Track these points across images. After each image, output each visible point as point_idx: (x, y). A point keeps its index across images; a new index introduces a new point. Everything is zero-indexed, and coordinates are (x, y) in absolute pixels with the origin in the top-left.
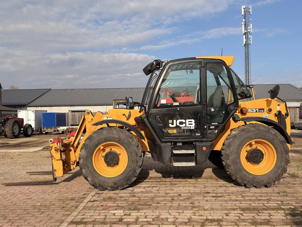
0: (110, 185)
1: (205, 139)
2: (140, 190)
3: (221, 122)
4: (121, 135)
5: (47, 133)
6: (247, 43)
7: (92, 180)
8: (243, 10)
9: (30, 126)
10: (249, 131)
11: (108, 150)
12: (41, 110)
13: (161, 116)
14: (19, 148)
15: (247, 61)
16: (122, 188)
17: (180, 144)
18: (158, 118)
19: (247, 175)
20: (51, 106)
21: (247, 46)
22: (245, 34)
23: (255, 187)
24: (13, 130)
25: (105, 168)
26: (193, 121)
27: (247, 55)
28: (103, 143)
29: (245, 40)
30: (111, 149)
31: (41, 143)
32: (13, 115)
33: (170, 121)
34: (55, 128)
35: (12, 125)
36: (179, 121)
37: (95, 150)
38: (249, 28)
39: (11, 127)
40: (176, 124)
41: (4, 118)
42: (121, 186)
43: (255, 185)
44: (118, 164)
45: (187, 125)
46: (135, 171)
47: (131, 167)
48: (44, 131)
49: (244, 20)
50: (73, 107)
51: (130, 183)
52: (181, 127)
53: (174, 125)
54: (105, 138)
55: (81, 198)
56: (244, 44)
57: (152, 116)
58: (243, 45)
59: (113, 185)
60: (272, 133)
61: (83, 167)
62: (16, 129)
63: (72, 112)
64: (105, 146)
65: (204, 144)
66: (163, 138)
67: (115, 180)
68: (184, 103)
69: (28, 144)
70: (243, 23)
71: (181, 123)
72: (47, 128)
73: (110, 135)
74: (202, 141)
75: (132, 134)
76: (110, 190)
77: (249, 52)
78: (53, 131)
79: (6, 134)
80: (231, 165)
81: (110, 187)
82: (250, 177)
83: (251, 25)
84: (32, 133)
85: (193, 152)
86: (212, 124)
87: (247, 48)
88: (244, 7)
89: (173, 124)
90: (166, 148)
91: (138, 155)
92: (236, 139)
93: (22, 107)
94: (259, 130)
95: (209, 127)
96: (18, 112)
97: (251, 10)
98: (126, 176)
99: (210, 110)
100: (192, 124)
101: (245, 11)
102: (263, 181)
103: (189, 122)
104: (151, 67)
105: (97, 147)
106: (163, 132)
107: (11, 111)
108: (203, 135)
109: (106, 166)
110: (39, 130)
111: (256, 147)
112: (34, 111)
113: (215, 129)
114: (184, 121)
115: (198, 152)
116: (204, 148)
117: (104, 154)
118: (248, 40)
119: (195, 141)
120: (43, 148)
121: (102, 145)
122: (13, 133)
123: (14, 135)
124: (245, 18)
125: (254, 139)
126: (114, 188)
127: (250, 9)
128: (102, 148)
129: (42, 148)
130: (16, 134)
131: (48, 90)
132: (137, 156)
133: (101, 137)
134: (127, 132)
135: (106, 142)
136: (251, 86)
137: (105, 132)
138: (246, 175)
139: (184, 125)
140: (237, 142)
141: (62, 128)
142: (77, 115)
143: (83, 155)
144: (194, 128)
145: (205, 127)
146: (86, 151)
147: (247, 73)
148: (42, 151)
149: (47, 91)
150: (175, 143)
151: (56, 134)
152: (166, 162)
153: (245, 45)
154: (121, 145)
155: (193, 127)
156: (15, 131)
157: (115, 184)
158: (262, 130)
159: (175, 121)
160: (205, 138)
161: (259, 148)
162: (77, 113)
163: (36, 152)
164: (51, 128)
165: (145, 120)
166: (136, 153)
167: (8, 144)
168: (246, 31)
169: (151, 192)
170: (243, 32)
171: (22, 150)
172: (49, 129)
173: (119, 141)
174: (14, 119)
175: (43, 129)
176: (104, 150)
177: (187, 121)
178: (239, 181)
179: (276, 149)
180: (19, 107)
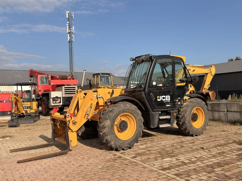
1: (175, 108)
2: (142, 147)
3: (182, 97)
6: (70, 40)
8: (67, 15)
13: (153, 93)
15: (71, 54)
17: (160, 113)
21: (70, 42)
22: (69, 33)
27: (71, 50)
29: (69, 38)
30: (121, 119)
38: (72, 29)
40: (161, 99)
45: (167, 99)
46: (140, 134)
47: (139, 131)
49: (68, 22)
52: (163, 101)
57: (148, 93)
58: (68, 41)
61: (108, 134)
65: (175, 111)
66: (155, 109)
67: (129, 141)
70: (67, 24)
71: (164, 98)
73: (126, 108)
74: (173, 110)
77: (72, 47)
80: (187, 123)
81: (126, 147)
83: (73, 27)
86: (178, 98)
87: (71, 44)
88: (68, 13)
89: (159, 99)
90: (156, 115)
91: (142, 121)
94: (198, 101)
97: (73, 16)
98: (136, 138)
100: (169, 99)
101: (69, 16)
102: (200, 131)
103: (167, 97)
105: (117, 117)
116: (175, 114)
118: (71, 38)
119: (170, 110)
121: (120, 116)
124: (69, 20)
125: (196, 107)
127: (72, 14)
133: (121, 110)
135: (123, 113)
136: (111, 74)
143: (108, 125)
144: (170, 101)
145: (175, 100)
146: (111, 121)
147: (71, 63)
153: (69, 42)
154: (132, 115)
159: (160, 96)
165: (144, 96)
168: (69, 31)
170: (68, 32)
173: (131, 112)
177: (167, 96)
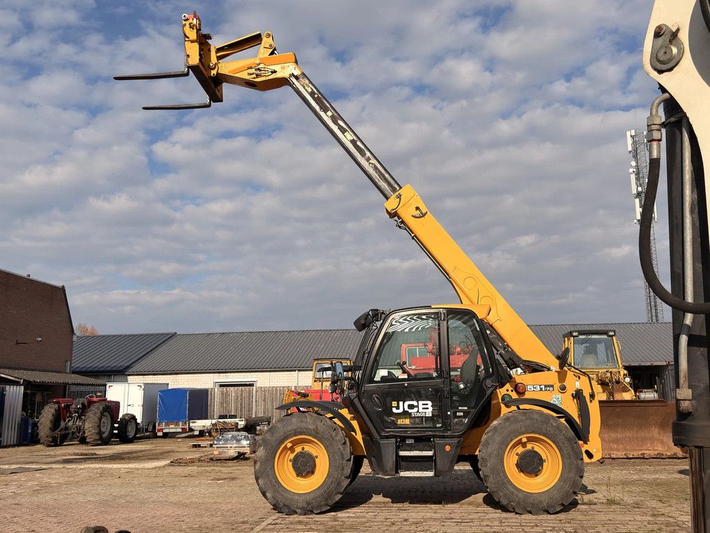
0: (300, 505)
1: (449, 433)
2: (347, 515)
3: (473, 405)
4: (320, 425)
5: (166, 435)
7: (273, 497)
8: (630, 141)
9: (133, 418)
10: (516, 421)
11: (298, 449)
12: (154, 382)
13: (380, 394)
14: (123, 461)
16: (319, 511)
17: (411, 441)
18: (376, 399)
19: (516, 492)
20: (176, 374)
22: (639, 195)
23: (531, 513)
24: (99, 426)
25: (292, 478)
26: (430, 403)
28: (291, 437)
30: (303, 449)
31: (162, 454)
32: (99, 394)
33: (394, 404)
34: (185, 424)
35: (98, 415)
36: (407, 403)
37: (279, 448)
39: (97, 419)
40: (404, 409)
41: (81, 400)
42: (319, 507)
43: (528, 509)
44: (313, 472)
45: (421, 410)
46: (339, 484)
47: (334, 477)
48: (161, 430)
49: (634, 164)
50: (225, 374)
51: (331, 502)
52: (411, 413)
53: (401, 410)
54: (295, 430)
55: (256, 522)
56: (638, 220)
57: (366, 394)
58: (635, 221)
59: (305, 506)
60: (552, 424)
61: (259, 475)
62: (106, 424)
63: (221, 386)
64: (295, 443)
65: (448, 441)
66: (384, 431)
67: (308, 497)
68: (415, 375)
69: (135, 455)
70: (631, 170)
71: (411, 407)
72: (167, 424)
73: (303, 425)
74: (443, 437)
75: (336, 424)
76: (300, 515)
77: (652, 238)
78: (180, 430)
79: (86, 435)
81: (301, 509)
82: (521, 495)
84: (136, 433)
85: (430, 453)
86: (460, 408)
88: (633, 134)
89: (398, 408)
90: (388, 446)
91: (345, 456)
92: (497, 434)
93: (111, 375)
94: (532, 419)
95: (455, 413)
96: (107, 387)
98: (326, 492)
99: (458, 386)
100: (428, 408)
101: (634, 143)
102: (541, 502)
103: (423, 404)
104: (366, 319)
105: (283, 443)
106: (383, 421)
107: (92, 385)
108: (446, 426)
109: (295, 475)
110: (150, 428)
111: (533, 448)
112: (142, 385)
113: (465, 417)
114: (415, 403)
115: (438, 454)
116: (448, 448)
117: (292, 456)
119: (434, 436)
120: (172, 462)
121: (290, 440)
122: (100, 433)
123: (101, 438)
125: (524, 433)
126: (308, 511)
128: (289, 445)
129: (168, 462)
130: (104, 436)
131: (169, 336)
132: (343, 459)
133: (290, 428)
134: (328, 420)
135: (295, 435)
136: (611, 333)
137: (294, 420)
138: (513, 493)
139: (416, 410)
140: (498, 439)
141: (199, 424)
142: (233, 394)
143: (261, 457)
144: (431, 415)
145: (449, 413)
146: (266, 450)
148: (171, 468)
149: (167, 338)
150: (403, 439)
151: (186, 437)
152: (389, 469)
154: (318, 440)
155: (429, 413)
156: (103, 430)
157: (308, 504)
158: (537, 420)
159: (401, 403)
160: (449, 430)
161: (537, 449)
162: (232, 388)
163: (160, 468)
164: (177, 424)
165: (356, 401)
166: (342, 455)
167: (95, 454)
168: (640, 189)
169: (364, 517)
170: (634, 192)
171: (131, 466)
172: (171, 426)
173: (316, 434)
174: (104, 403)
175: (159, 425)
176: (292, 449)
177: (421, 403)
178: (504, 502)
179: (560, 450)
180: (105, 375)
